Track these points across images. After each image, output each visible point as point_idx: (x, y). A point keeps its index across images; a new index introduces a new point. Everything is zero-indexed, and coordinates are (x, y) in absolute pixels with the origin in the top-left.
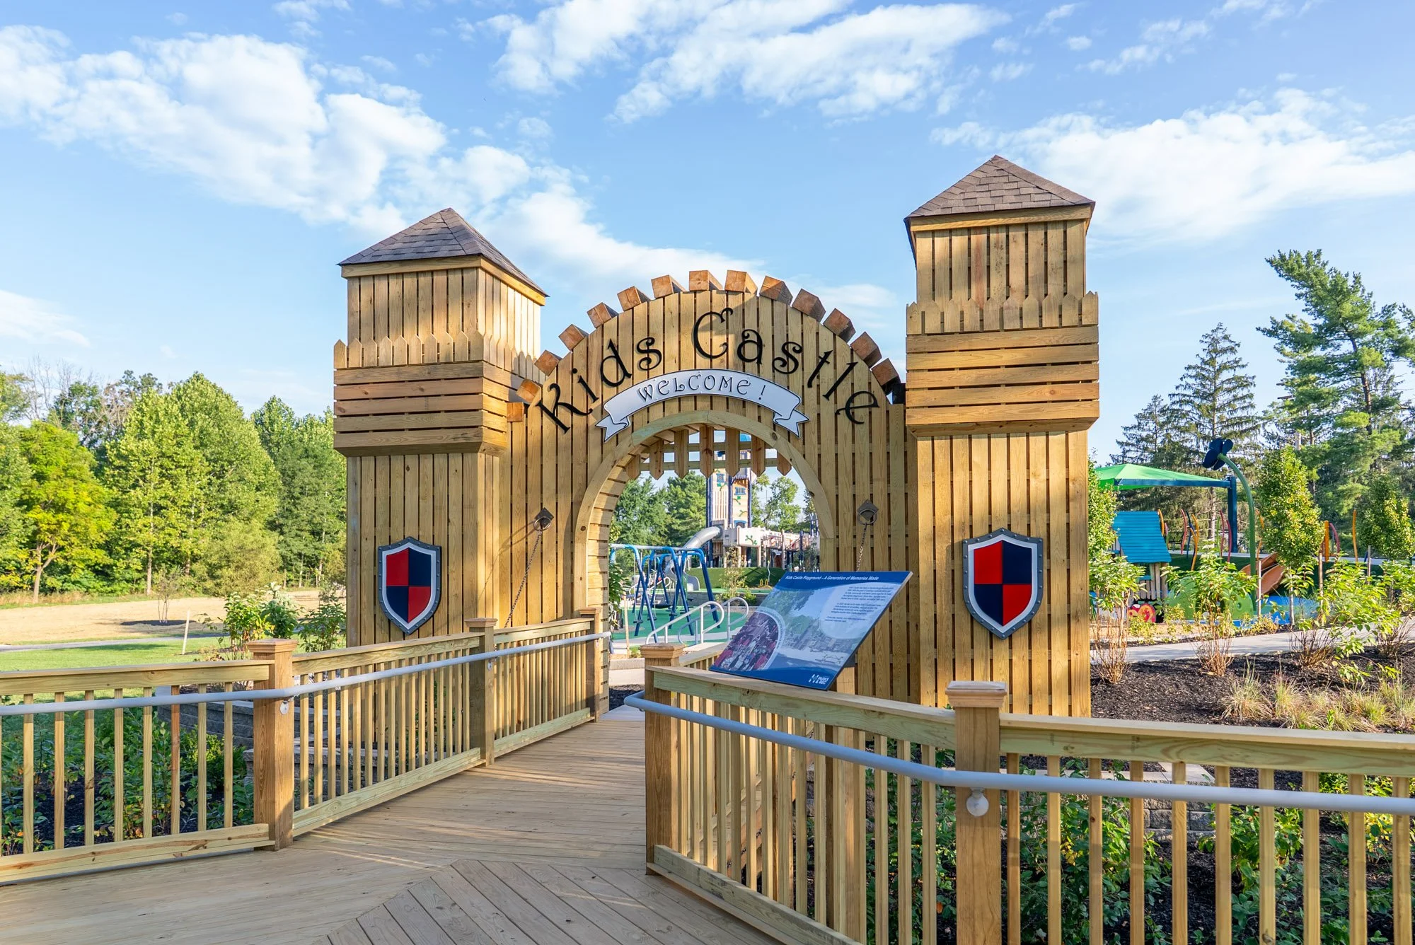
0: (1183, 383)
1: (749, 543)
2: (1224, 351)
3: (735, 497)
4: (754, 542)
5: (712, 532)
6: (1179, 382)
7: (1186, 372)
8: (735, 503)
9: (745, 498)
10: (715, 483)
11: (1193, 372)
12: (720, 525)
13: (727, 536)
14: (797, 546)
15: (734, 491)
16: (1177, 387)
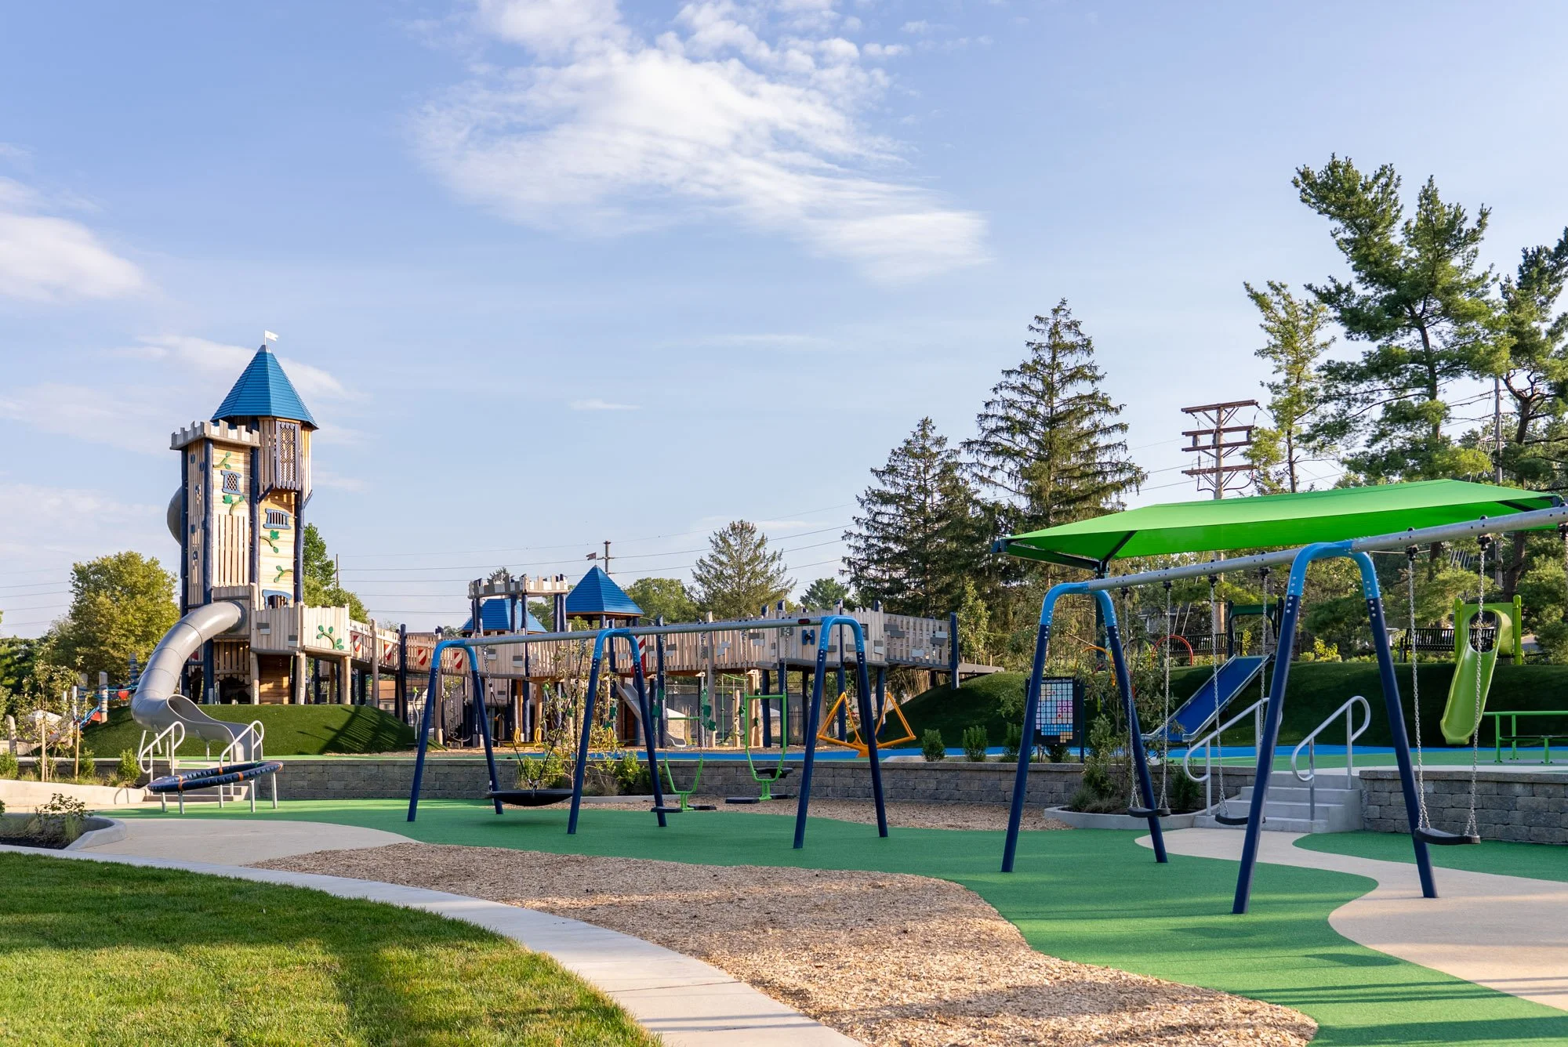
0: (997, 398)
1: (325, 645)
2: (1072, 348)
3: (265, 533)
4: (337, 643)
5: (217, 618)
6: (990, 396)
7: (1003, 378)
8: (264, 548)
9: (287, 536)
10: (217, 494)
11: (1014, 380)
12: (241, 598)
13: (260, 626)
14: (396, 660)
15: (263, 519)
16: (987, 405)
